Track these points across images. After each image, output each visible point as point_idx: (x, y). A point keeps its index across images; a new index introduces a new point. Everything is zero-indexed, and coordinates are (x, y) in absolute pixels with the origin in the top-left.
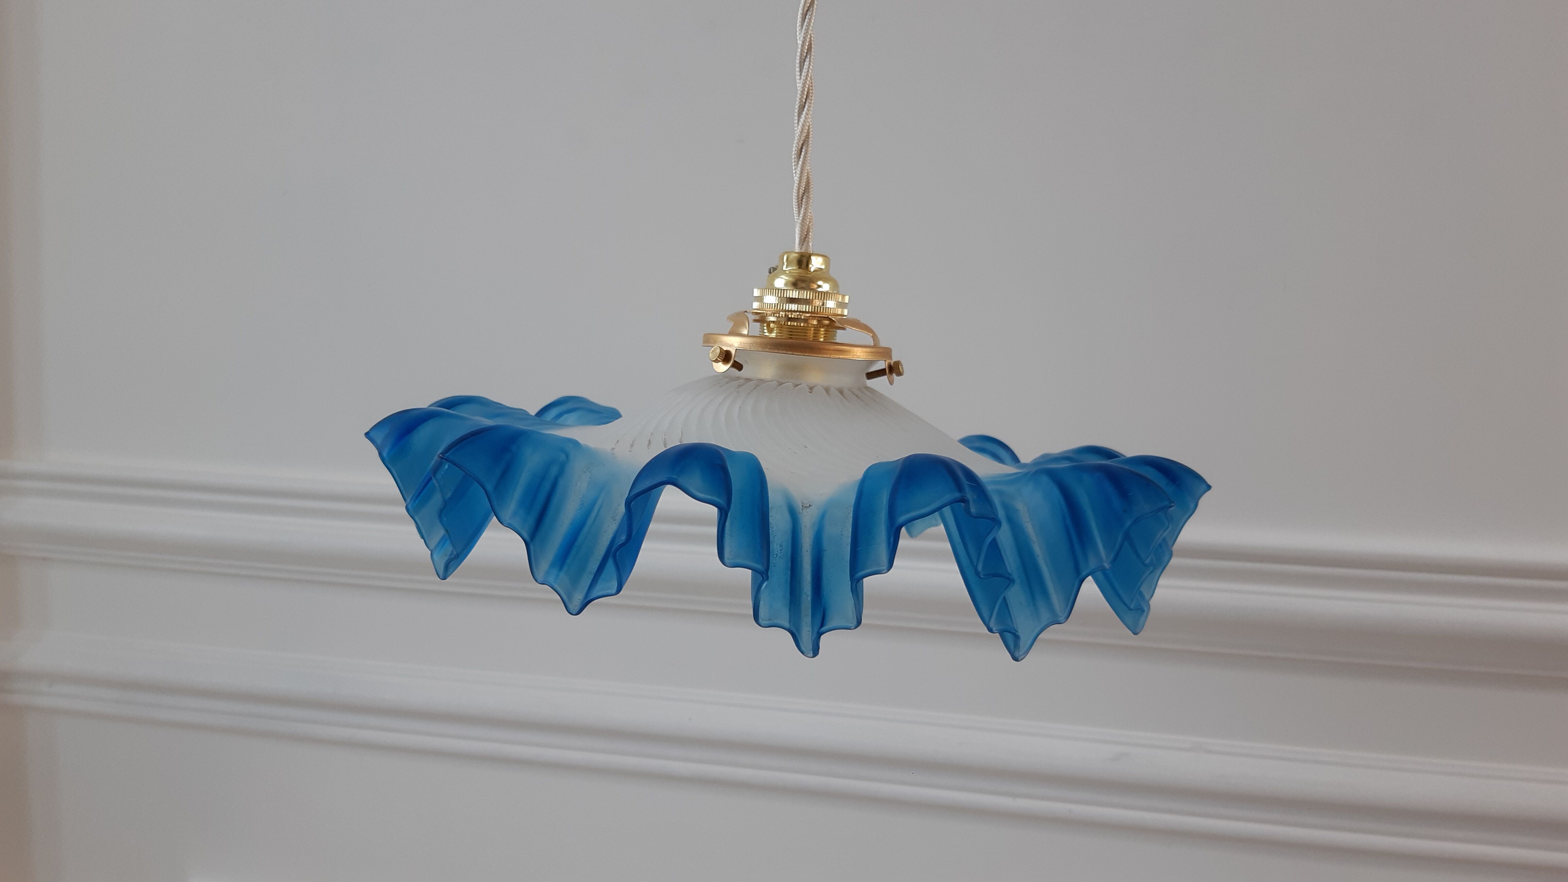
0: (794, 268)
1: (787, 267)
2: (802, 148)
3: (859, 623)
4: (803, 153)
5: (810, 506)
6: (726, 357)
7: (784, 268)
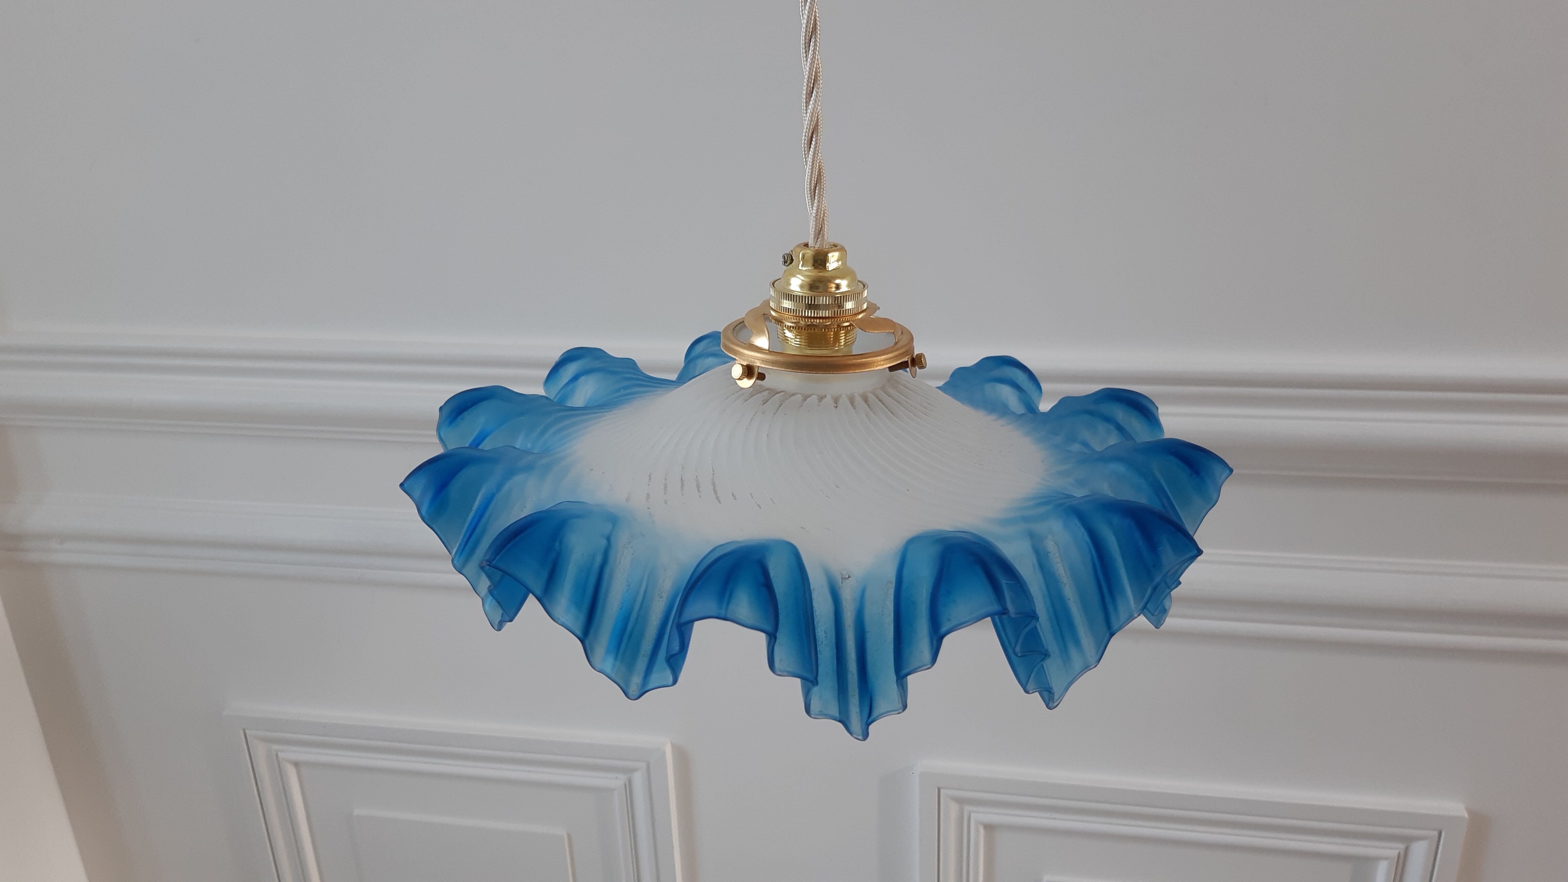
0: (810, 268)
1: (802, 266)
2: (812, 137)
3: (905, 707)
4: (813, 143)
5: (849, 577)
6: (749, 371)
7: (800, 268)
